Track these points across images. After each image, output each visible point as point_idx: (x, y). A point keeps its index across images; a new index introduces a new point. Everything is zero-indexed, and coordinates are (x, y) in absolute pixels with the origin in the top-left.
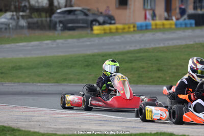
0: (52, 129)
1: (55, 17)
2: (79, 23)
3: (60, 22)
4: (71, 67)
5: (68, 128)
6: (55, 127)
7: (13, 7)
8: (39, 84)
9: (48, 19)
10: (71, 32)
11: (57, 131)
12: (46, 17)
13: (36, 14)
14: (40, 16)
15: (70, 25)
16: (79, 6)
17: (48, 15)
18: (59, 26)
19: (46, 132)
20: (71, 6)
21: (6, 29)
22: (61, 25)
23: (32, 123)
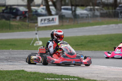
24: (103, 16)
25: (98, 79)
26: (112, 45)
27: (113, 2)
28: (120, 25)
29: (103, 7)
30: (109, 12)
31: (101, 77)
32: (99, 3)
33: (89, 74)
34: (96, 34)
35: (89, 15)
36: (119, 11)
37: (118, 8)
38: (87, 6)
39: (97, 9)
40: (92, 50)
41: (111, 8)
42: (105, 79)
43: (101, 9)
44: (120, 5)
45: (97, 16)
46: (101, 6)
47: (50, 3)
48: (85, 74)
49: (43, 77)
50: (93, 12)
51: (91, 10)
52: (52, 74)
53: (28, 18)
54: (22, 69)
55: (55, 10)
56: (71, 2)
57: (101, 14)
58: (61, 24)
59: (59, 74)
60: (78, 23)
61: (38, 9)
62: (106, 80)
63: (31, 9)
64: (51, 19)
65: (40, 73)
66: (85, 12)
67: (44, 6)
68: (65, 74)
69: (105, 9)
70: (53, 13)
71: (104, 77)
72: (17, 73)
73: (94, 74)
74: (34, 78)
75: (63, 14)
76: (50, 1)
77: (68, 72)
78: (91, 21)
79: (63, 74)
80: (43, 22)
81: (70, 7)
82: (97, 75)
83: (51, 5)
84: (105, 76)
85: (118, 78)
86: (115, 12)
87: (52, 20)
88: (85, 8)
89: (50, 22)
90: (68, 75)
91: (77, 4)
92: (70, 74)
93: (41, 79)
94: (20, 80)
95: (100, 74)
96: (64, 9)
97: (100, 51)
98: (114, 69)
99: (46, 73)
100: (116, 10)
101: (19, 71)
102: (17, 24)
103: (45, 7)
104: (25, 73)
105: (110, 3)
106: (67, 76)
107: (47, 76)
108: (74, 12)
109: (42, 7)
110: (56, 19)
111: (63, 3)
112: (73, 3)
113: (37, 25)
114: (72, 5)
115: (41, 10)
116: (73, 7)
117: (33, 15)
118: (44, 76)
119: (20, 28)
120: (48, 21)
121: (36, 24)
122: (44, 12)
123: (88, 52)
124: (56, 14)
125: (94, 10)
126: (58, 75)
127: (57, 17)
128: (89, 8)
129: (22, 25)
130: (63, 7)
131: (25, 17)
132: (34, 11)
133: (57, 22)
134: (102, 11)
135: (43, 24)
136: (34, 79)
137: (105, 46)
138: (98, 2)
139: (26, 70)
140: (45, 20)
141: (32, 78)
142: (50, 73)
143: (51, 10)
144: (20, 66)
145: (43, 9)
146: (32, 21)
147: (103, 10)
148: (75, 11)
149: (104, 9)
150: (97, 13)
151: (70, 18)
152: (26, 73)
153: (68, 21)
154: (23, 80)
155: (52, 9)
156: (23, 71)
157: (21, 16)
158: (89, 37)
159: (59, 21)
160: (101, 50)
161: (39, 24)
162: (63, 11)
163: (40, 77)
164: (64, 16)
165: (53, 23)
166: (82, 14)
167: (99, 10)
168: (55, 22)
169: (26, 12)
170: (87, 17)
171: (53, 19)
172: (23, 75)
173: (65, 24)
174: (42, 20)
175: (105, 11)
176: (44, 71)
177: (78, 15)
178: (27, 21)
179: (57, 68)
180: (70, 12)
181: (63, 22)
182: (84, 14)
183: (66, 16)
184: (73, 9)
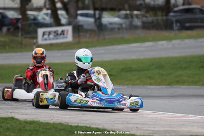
0: (150, 132)
1: (172, 16)
2: (198, 22)
3: (177, 21)
4: (185, 68)
5: (168, 130)
6: (154, 129)
7: (126, 6)
8: (149, 87)
9: (165, 18)
10: (189, 32)
11: (155, 134)
12: (162, 16)
13: (151, 13)
14: (156, 15)
15: (187, 25)
16: (198, 4)
17: (164, 14)
18: (176, 25)
19: (142, 134)
20: (190, 4)
21: (119, 29)
22: (178, 24)
23: (130, 126)
24: (146, 26)
25: (138, 133)
26: (162, 75)
27: (164, 3)
28: (174, 42)
29: (146, 12)
30: (157, 20)
31: (143, 130)
32: (141, 4)
33: (124, 124)
34: (134, 57)
35: (124, 26)
36: (174, 19)
37: (172, 14)
38: (120, 10)
39: (137, 16)
40: (128, 85)
41: (159, 13)
42: (150, 133)
43: (144, 16)
44: (176, 9)
45: (136, 27)
46: (144, 10)
47: (59, 5)
48: (117, 125)
49: (47, 129)
50: (130, 20)
51: (126, 17)
52: (61, 124)
53: (22, 29)
54: (10, 115)
55: (66, 16)
56: (94, 4)
57: (144, 23)
58: (77, 40)
59: (73, 125)
60: (104, 39)
61: (38, 15)
62: (151, 135)
63: (27, 14)
64: (59, 32)
65: (41, 123)
66: (116, 20)
67: (48, 9)
68: (82, 125)
69: (151, 16)
70: (64, 21)
71: (148, 130)
72: (3, 122)
73: (131, 124)
74: (30, 130)
75: (81, 23)
76: (57, 2)
77: (87, 120)
78: (127, 36)
79: (80, 125)
80: (46, 37)
81: (91, 12)
82: (137, 126)
83: (60, 9)
84: (149, 127)
85: (171, 131)
86: (167, 20)
87: (61, 34)
88: (117, 13)
89: (58, 37)
90: (88, 126)
91: (104, 6)
92: (91, 124)
93: (43, 132)
94: (7, 133)
95: (141, 124)
96: (82, 15)
97: (141, 86)
98: (166, 117)
99: (51, 122)
100: (169, 18)
101: (5, 119)
102: (3, 39)
103: (49, 12)
104: (15, 122)
105: (158, 5)
106: (86, 127)
107: (53, 127)
108: (98, 20)
109: (45, 11)
110: (67, 31)
111: (80, 5)
112: (97, 6)
113: (37, 42)
114: (95, 9)
115: (44, 16)
116: (97, 12)
117: (30, 25)
118: (48, 127)
119: (7, 47)
120: (56, 34)
121: (35, 41)
122: (48, 20)
123: (121, 87)
124: (69, 24)
125: (132, 16)
126: (71, 126)
127: (69, 29)
128: (123, 14)
129: (12, 41)
130: (79, 12)
131: (17, 28)
132: (32, 17)
133: (69, 38)
134: (145, 19)
135: (46, 39)
136: (30, 132)
137: (150, 78)
138: (138, 3)
139: (17, 116)
140: (50, 33)
141: (27, 130)
142: (59, 122)
143: (61, 17)
144: (8, 110)
145: (47, 14)
146: (29, 36)
147: (146, 17)
148: (100, 18)
149: (148, 15)
150: (137, 22)
151: (91, 31)
152: (18, 122)
153: (88, 35)
154: (12, 134)
155: (62, 15)
156: (13, 118)
157: (10, 27)
158: (122, 62)
159: (74, 36)
160: (143, 85)
161: (40, 40)
162: (80, 18)
163: (41, 129)
164: (82, 26)
165: (63, 38)
166: (111, 24)
167: (140, 17)
168: (66, 38)
169: (18, 20)
170: (120, 28)
171: (63, 33)
172: (12, 126)
173: (83, 40)
174: (44, 34)
175: (150, 18)
176: (48, 119)
177: (105, 25)
178: (20, 34)
179: (70, 115)
180: (92, 20)
181: (79, 36)
182: (115, 23)
183: (85, 27)
184: (97, 16)
